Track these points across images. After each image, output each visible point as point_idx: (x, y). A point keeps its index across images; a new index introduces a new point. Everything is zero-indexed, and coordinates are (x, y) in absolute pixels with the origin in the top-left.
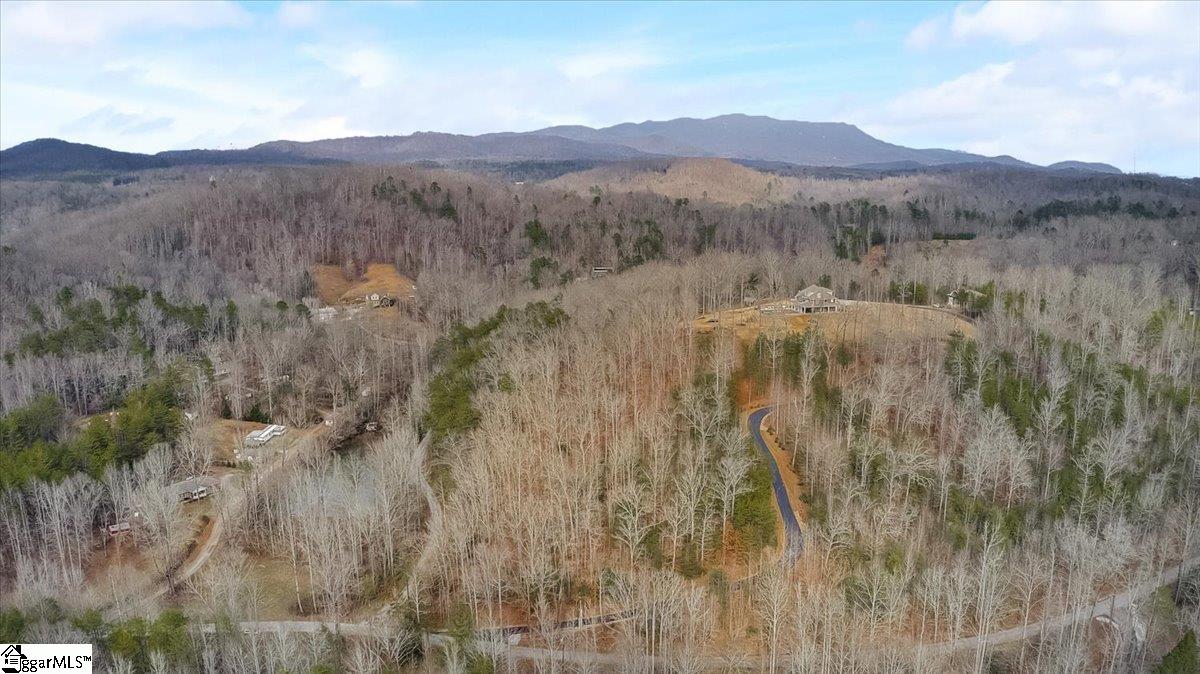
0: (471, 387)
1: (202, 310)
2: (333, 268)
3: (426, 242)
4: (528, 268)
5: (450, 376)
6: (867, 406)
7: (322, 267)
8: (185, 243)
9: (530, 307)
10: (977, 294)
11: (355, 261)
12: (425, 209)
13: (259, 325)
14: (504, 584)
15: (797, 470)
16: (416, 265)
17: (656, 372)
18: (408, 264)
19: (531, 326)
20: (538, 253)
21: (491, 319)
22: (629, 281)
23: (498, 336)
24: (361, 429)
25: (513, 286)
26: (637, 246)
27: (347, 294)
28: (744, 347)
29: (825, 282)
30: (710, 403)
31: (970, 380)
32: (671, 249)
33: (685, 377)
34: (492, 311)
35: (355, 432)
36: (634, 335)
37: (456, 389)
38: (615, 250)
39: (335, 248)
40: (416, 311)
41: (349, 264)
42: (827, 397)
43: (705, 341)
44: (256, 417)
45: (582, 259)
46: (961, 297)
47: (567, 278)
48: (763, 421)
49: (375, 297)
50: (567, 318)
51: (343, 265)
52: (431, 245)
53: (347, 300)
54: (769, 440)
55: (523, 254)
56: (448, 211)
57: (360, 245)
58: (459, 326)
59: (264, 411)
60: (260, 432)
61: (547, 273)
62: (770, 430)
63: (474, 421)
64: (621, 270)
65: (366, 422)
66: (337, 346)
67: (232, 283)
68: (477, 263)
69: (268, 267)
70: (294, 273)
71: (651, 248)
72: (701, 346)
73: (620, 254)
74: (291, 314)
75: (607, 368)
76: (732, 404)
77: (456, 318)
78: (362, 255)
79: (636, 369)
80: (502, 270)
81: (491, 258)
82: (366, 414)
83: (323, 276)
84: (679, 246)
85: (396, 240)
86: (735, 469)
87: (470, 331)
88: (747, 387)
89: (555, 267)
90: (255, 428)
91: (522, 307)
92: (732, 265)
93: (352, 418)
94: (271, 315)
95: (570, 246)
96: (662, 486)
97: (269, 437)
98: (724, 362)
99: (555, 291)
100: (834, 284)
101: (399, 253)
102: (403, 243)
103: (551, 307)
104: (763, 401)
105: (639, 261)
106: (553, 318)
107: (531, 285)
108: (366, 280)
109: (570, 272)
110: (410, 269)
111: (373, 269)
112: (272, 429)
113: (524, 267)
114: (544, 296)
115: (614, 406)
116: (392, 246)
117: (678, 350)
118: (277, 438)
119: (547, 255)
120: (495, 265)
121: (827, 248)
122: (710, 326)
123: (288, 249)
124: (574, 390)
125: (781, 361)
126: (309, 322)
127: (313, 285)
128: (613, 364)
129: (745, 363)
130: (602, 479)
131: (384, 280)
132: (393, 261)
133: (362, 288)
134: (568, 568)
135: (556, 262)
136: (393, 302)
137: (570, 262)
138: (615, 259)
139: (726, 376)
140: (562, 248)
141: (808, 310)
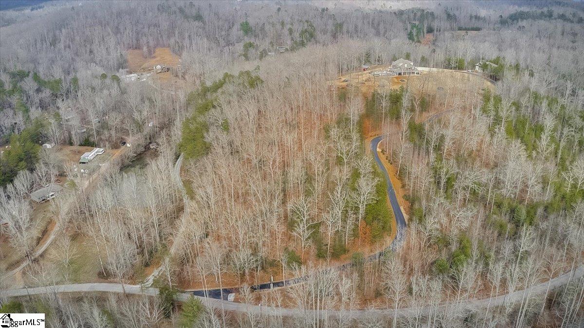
0: (206, 127)
1: (59, 82)
2: (137, 51)
3: (187, 35)
4: (242, 48)
5: (194, 119)
6: (442, 138)
7: (130, 51)
8: (57, 42)
9: (241, 73)
10: (493, 65)
11: (148, 47)
12: (186, 17)
13: (90, 89)
14: (221, 270)
15: (401, 178)
16: (181, 48)
17: (314, 117)
18: (177, 48)
19: (241, 87)
20: (247, 40)
21: (220, 81)
22: (297, 57)
23: (223, 93)
24: (147, 148)
25: (234, 59)
26: (301, 35)
27: (144, 66)
28: (365, 97)
29: (408, 57)
30: (347, 138)
31: (497, 120)
32: (320, 36)
33: (332, 119)
34: (220, 76)
35: (144, 150)
36: (301, 93)
37: (197, 128)
38: (289, 37)
39: (137, 40)
40: (180, 75)
41: (145, 49)
42: (417, 131)
43: (343, 95)
44: (88, 143)
45: (271, 43)
46: (484, 67)
47: (263, 55)
48: (378, 146)
49: (159, 67)
50: (262, 82)
51: (142, 49)
52: (189, 36)
53: (144, 69)
54: (383, 158)
55: (239, 40)
56: (199, 17)
57: (150, 38)
58: (203, 84)
59: (92, 139)
60: (89, 153)
61: (252, 51)
62: (383, 151)
63: (207, 149)
64: (292, 49)
65: (150, 143)
66: (133, 100)
67: (79, 64)
68: (214, 45)
69: (100, 52)
70: (114, 55)
71: (309, 36)
72: (340, 99)
73: (292, 39)
74: (108, 81)
75: (286, 113)
76: (361, 136)
77: (202, 79)
78: (152, 43)
79: (302, 115)
80: (228, 50)
81: (222, 43)
82: (150, 139)
83: (131, 56)
84: (324, 34)
85: (171, 34)
86: (367, 187)
87: (208, 88)
88: (368, 123)
89: (256, 48)
90: (87, 151)
91: (236, 74)
92: (355, 46)
93: (142, 142)
94: (97, 82)
95: (265, 35)
96: (320, 196)
97: (94, 156)
98: (355, 109)
99: (256, 63)
100: (412, 58)
101: (172, 41)
102: (174, 35)
103: (253, 75)
104: (378, 132)
105: (303, 44)
106: (254, 82)
107: (243, 58)
108: (155, 57)
109: (264, 50)
110: (178, 50)
111: (158, 51)
112: (96, 150)
113: (239, 48)
114: (249, 66)
115: (289, 139)
116: (169, 37)
117: (327, 102)
118: (99, 156)
119: (252, 40)
120: (225, 46)
121: (403, 35)
122: (345, 84)
123: (112, 41)
124: (266, 129)
125: (388, 108)
126: (119, 85)
127: (126, 61)
128: (289, 111)
129: (367, 110)
130: (284, 190)
131: (164, 57)
132: (169, 46)
133: (152, 62)
134: (263, 252)
135: (257, 45)
136: (168, 69)
137: (264, 44)
138: (289, 42)
139: (357, 118)
140: (261, 36)
141: (400, 74)
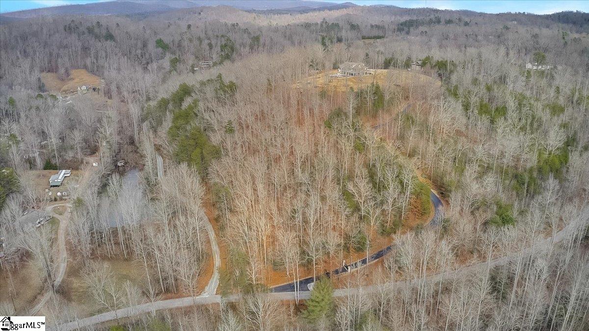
2: (51, 74)
4: (169, 64)
7: (45, 74)
11: (65, 69)
12: (97, 37)
16: (100, 68)
21: (177, 92)
27: (65, 88)
32: (240, 49)
39: (49, 62)
41: (61, 71)
44: (49, 166)
49: (84, 88)
51: (58, 72)
53: (65, 91)
56: (110, 37)
59: (53, 162)
60: (56, 176)
61: (180, 66)
65: (117, 161)
78: (68, 65)
83: (49, 79)
87: (168, 100)
89: (184, 62)
97: (63, 178)
101: (88, 61)
107: (175, 73)
108: (73, 79)
110: (96, 71)
111: (74, 73)
112: (63, 172)
113: (166, 63)
116: (83, 59)
118: (68, 178)
119: (177, 56)
131: (83, 78)
132: (85, 67)
133: (73, 83)
135: (183, 59)
141: (352, 75)
